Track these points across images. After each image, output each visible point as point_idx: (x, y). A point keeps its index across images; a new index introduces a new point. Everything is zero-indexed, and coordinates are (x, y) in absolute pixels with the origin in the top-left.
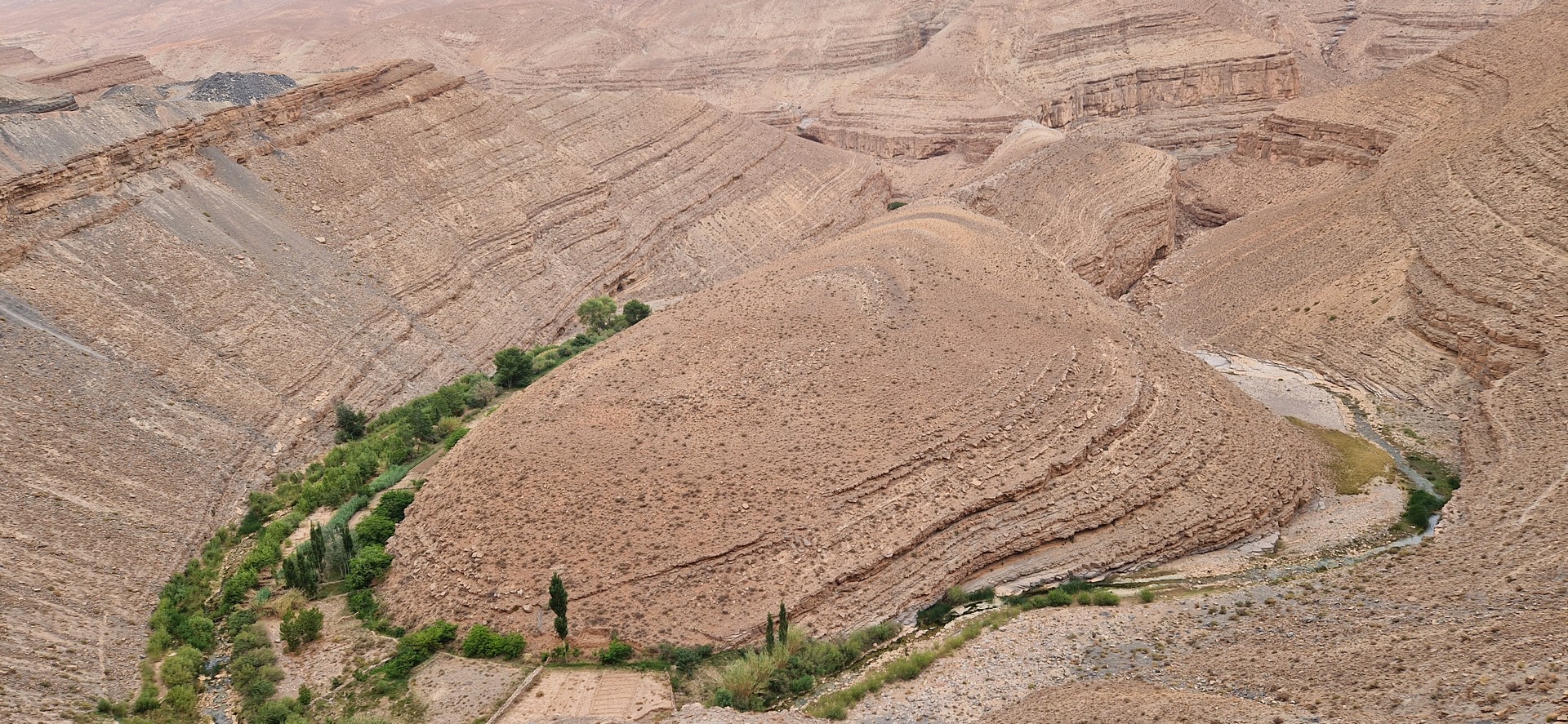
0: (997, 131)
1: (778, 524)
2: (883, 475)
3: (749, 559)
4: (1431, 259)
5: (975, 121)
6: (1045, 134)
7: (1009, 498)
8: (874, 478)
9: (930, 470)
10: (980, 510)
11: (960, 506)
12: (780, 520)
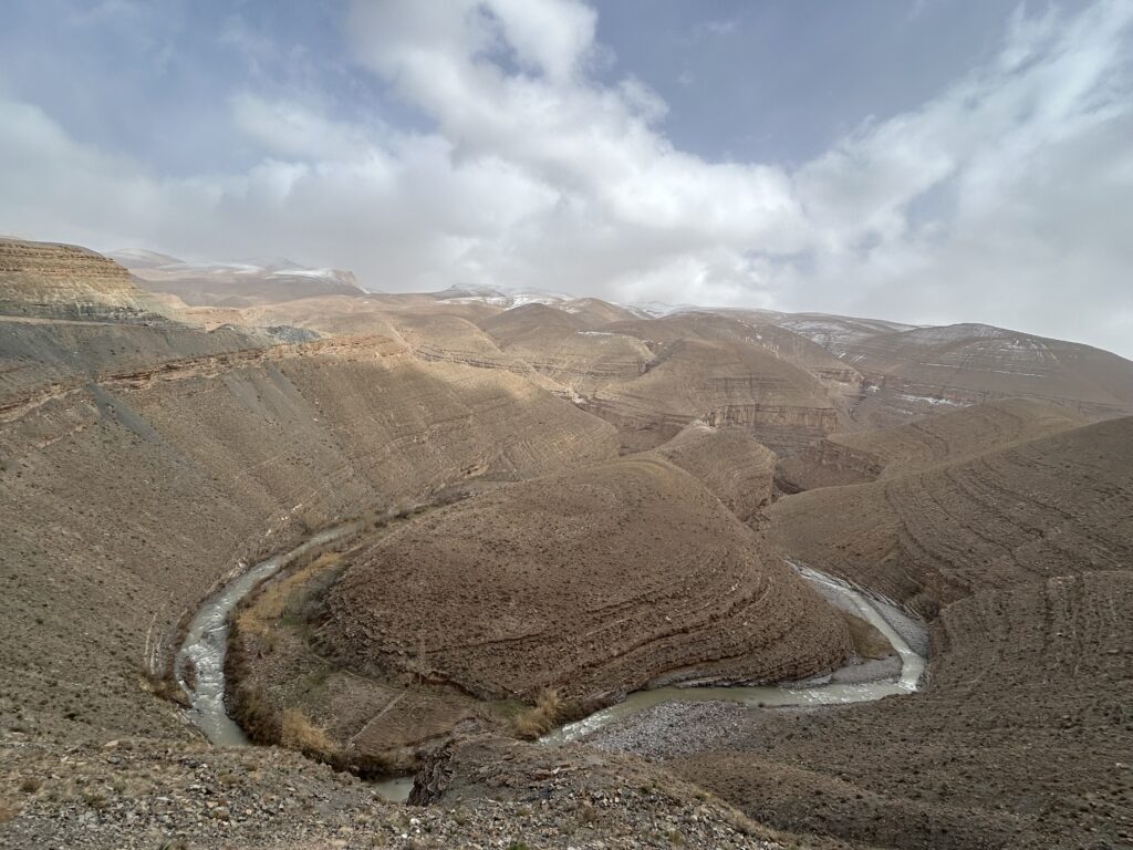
0: (681, 422)
1: (553, 626)
2: (616, 606)
3: (534, 644)
4: (911, 530)
5: (670, 415)
6: (706, 428)
7: (685, 631)
8: (611, 607)
9: (643, 607)
10: (668, 635)
11: (657, 631)
12: (554, 623)
